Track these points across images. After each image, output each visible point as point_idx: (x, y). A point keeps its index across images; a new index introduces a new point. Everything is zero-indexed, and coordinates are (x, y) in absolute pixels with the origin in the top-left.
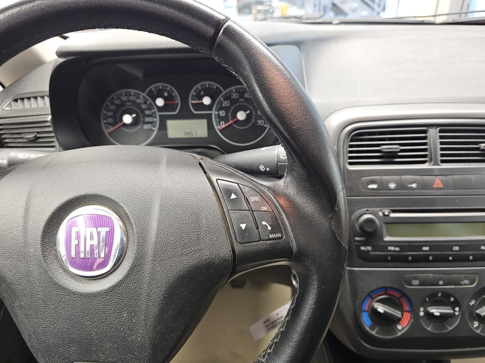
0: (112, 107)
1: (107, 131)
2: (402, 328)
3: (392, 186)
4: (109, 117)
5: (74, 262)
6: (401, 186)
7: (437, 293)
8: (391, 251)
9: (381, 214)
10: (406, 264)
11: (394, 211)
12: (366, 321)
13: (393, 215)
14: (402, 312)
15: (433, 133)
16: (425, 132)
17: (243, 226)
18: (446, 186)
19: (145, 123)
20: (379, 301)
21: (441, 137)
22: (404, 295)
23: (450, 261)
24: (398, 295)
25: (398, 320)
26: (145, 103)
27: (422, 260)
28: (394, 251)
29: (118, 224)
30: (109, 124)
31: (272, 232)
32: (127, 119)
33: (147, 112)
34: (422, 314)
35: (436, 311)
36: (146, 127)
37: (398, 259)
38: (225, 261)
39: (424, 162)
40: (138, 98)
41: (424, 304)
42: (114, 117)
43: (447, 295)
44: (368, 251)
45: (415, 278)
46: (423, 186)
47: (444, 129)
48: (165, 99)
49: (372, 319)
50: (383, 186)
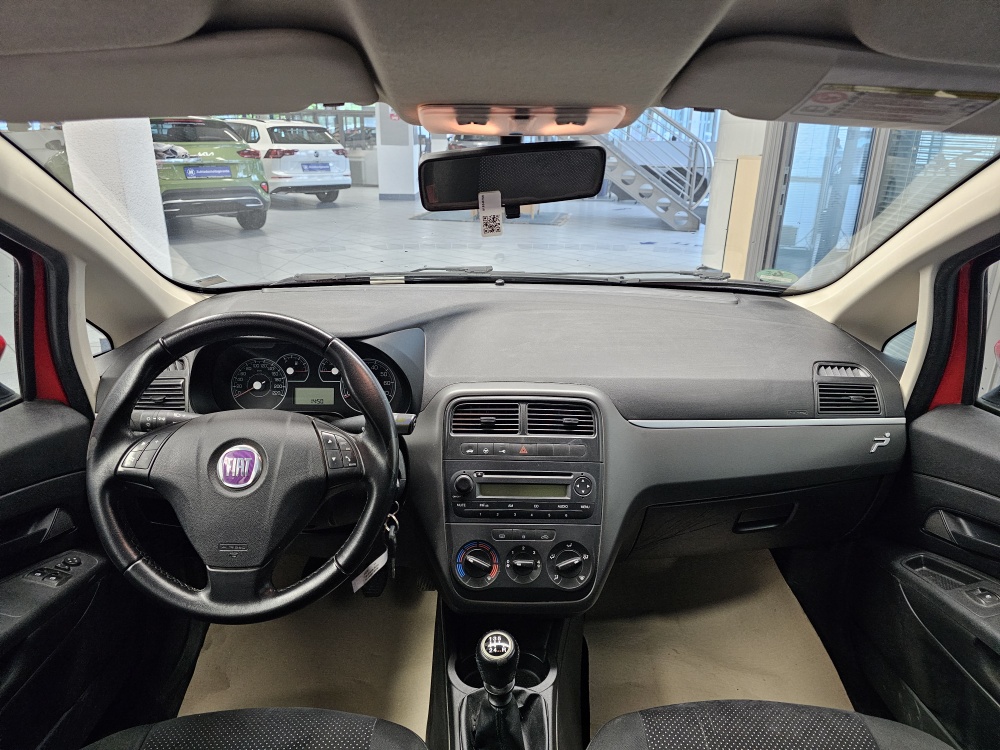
0: (242, 374)
1: (235, 397)
2: (491, 578)
3: (486, 451)
4: (239, 382)
5: (227, 479)
6: (493, 451)
7: (521, 546)
8: (482, 508)
9: (475, 475)
10: (495, 520)
11: (486, 473)
12: (460, 572)
13: (484, 476)
14: (492, 563)
15: (523, 408)
16: (517, 406)
17: (334, 459)
18: (530, 453)
19: (273, 389)
20: (470, 554)
21: (529, 411)
22: (493, 548)
23: (532, 518)
24: (488, 549)
25: (489, 571)
26: (276, 371)
27: (507, 516)
28: (484, 508)
29: (257, 457)
30: (239, 389)
31: (351, 462)
32: (257, 385)
33: (277, 379)
34: (508, 566)
35: (519, 563)
36: (275, 393)
37: (487, 515)
38: (320, 478)
39: (516, 432)
40: (269, 366)
41: (510, 556)
42: (244, 383)
43: (529, 549)
44: (463, 508)
45: (502, 532)
46: (511, 452)
47: (532, 404)
48: (295, 368)
49: (465, 571)
50: (478, 452)
